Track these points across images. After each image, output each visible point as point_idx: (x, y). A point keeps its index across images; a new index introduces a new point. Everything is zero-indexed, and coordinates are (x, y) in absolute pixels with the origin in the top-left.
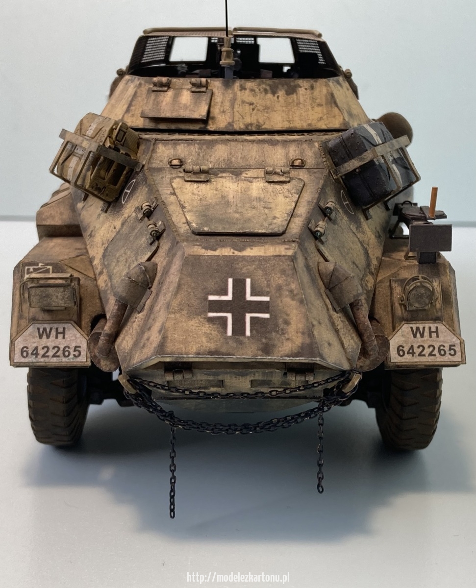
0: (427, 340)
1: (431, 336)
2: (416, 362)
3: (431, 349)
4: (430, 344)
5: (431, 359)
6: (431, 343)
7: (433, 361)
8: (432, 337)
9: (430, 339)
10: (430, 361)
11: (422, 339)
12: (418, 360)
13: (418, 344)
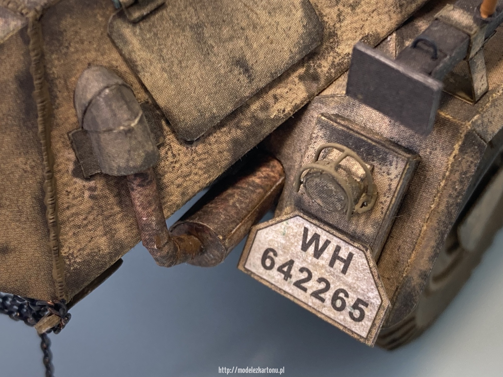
0: (323, 267)
1: (332, 264)
2: (285, 292)
3: (322, 286)
4: (324, 277)
5: (313, 303)
6: (326, 276)
7: (315, 307)
8: (335, 266)
9: (329, 268)
10: (310, 304)
11: (315, 259)
12: (290, 292)
13: (304, 265)
